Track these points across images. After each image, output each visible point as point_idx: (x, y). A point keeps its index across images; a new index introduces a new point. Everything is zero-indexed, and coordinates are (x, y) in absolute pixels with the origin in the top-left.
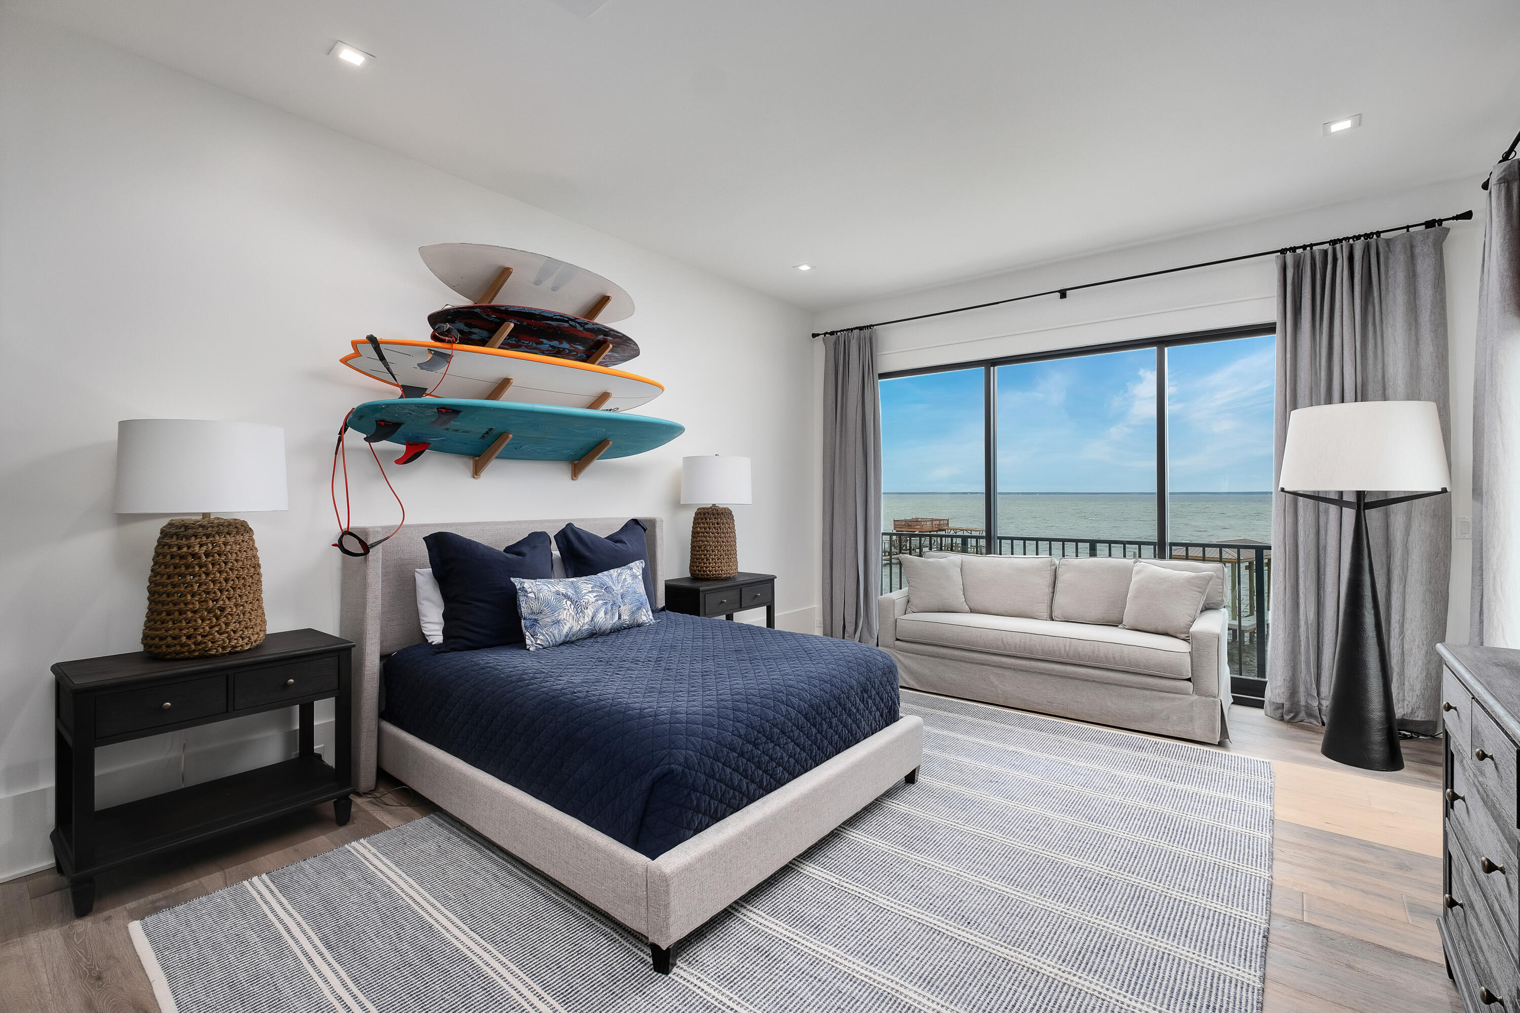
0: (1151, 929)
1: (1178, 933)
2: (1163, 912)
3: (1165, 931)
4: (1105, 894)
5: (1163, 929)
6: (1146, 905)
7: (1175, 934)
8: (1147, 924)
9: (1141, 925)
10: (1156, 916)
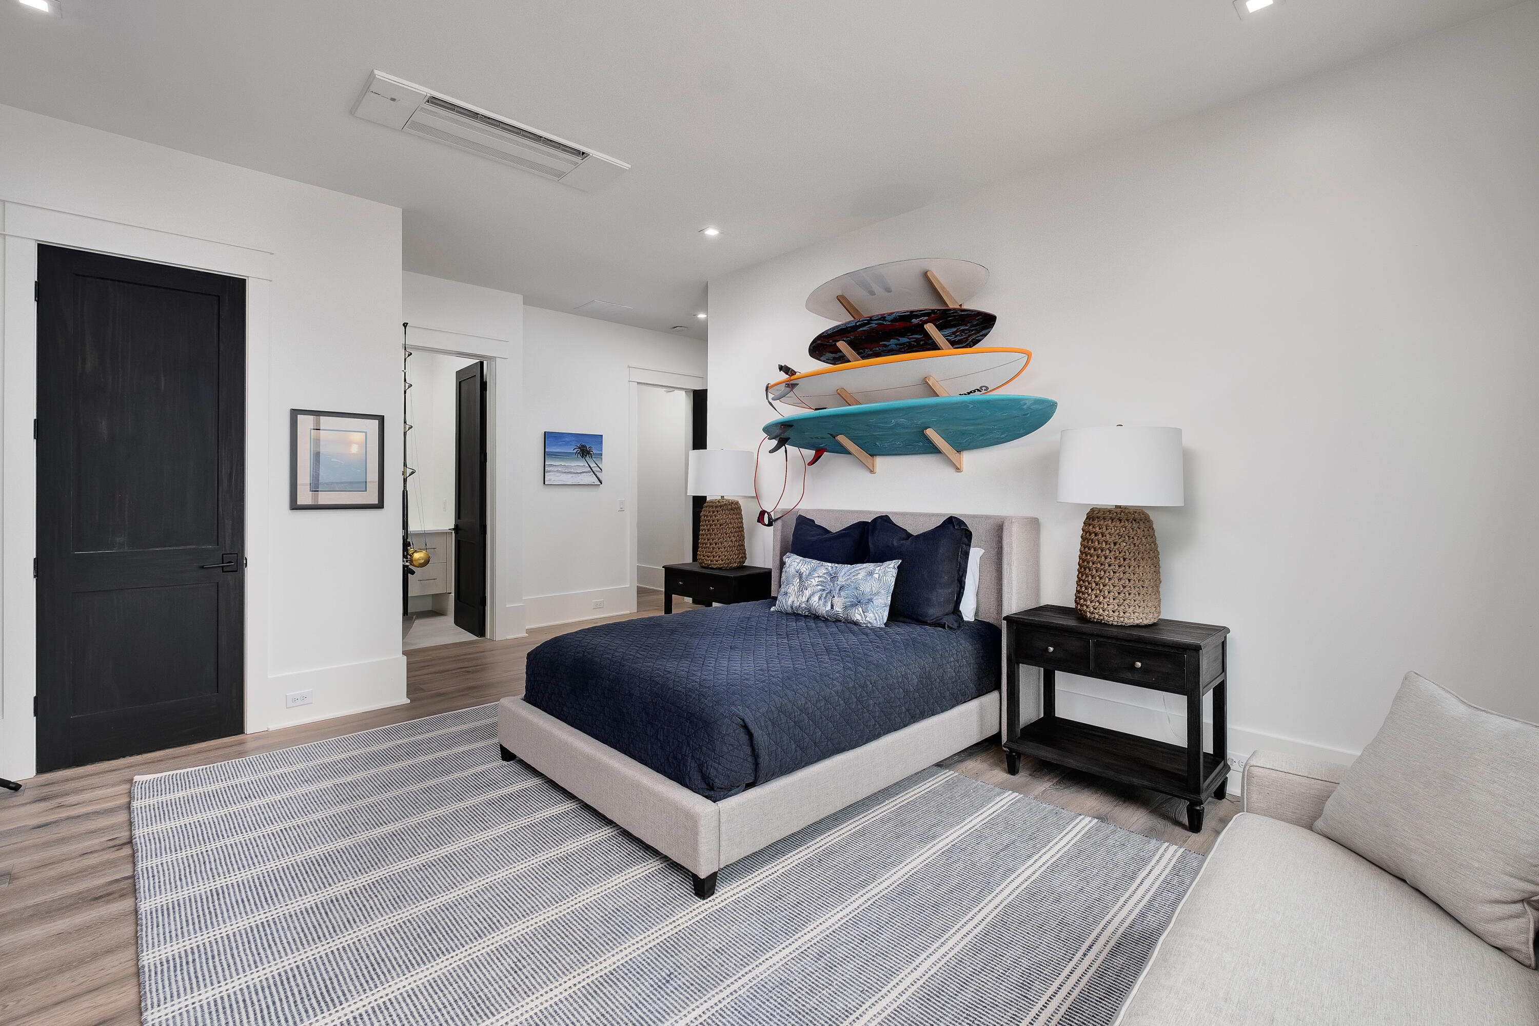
0: (284, 978)
1: (254, 996)
2: (285, 1006)
3: (269, 987)
4: (358, 970)
5: (273, 988)
6: (308, 996)
7: (257, 993)
8: (292, 979)
9: (296, 972)
10: (289, 994)
